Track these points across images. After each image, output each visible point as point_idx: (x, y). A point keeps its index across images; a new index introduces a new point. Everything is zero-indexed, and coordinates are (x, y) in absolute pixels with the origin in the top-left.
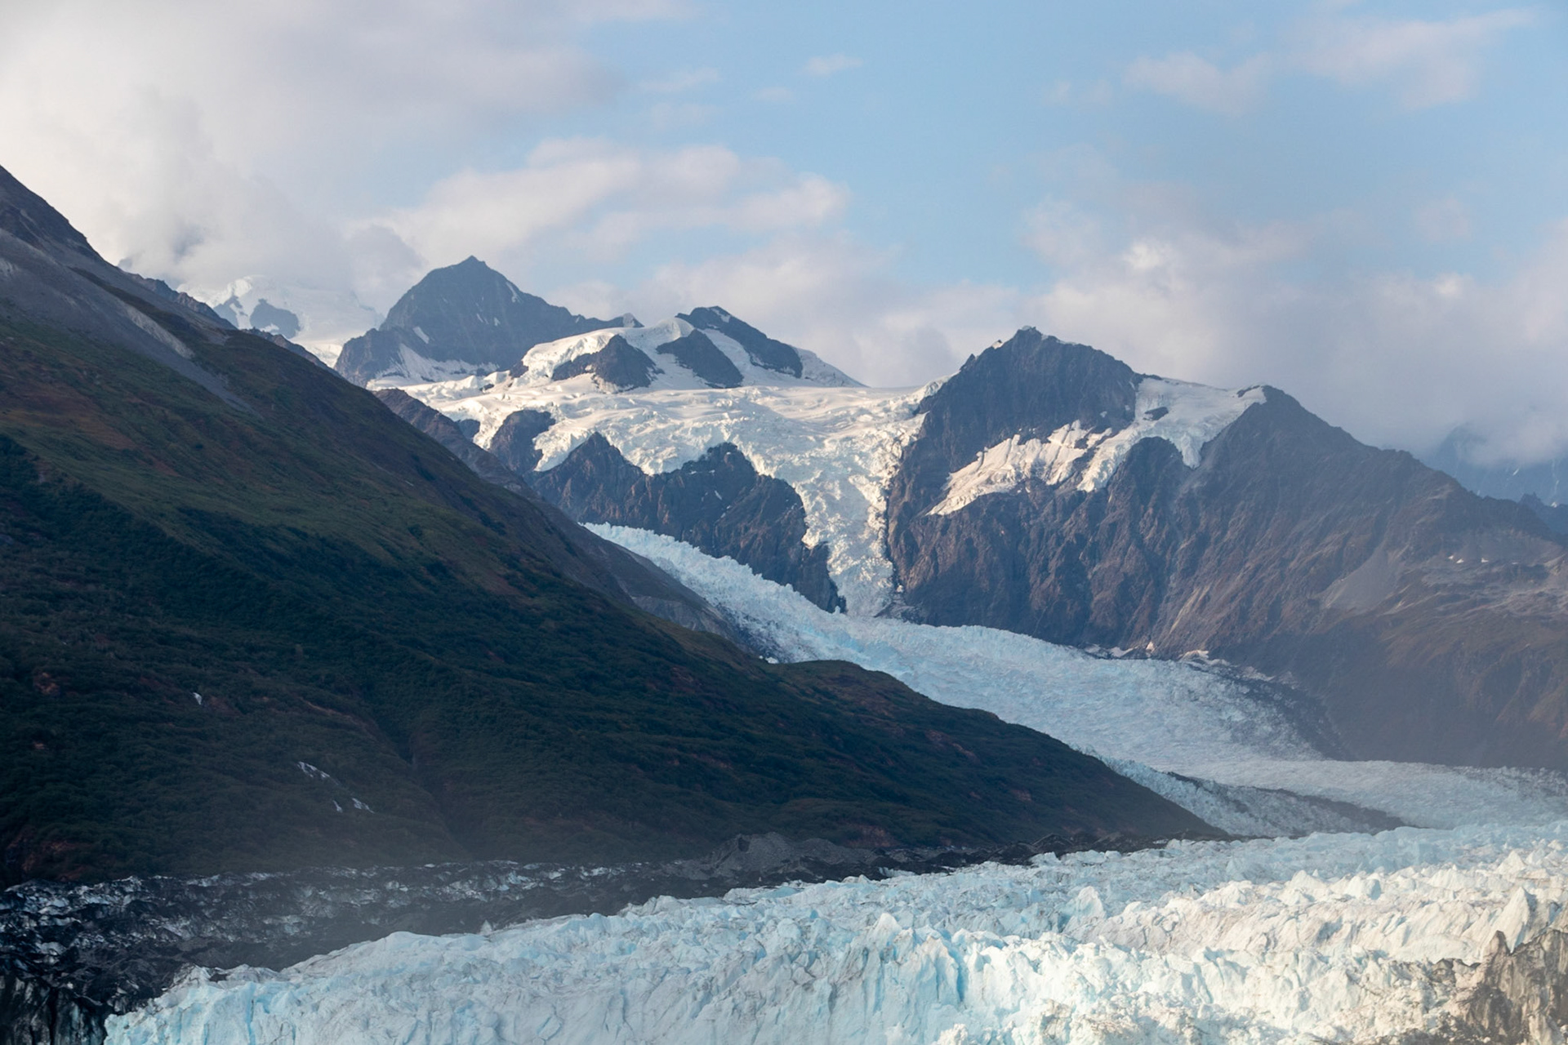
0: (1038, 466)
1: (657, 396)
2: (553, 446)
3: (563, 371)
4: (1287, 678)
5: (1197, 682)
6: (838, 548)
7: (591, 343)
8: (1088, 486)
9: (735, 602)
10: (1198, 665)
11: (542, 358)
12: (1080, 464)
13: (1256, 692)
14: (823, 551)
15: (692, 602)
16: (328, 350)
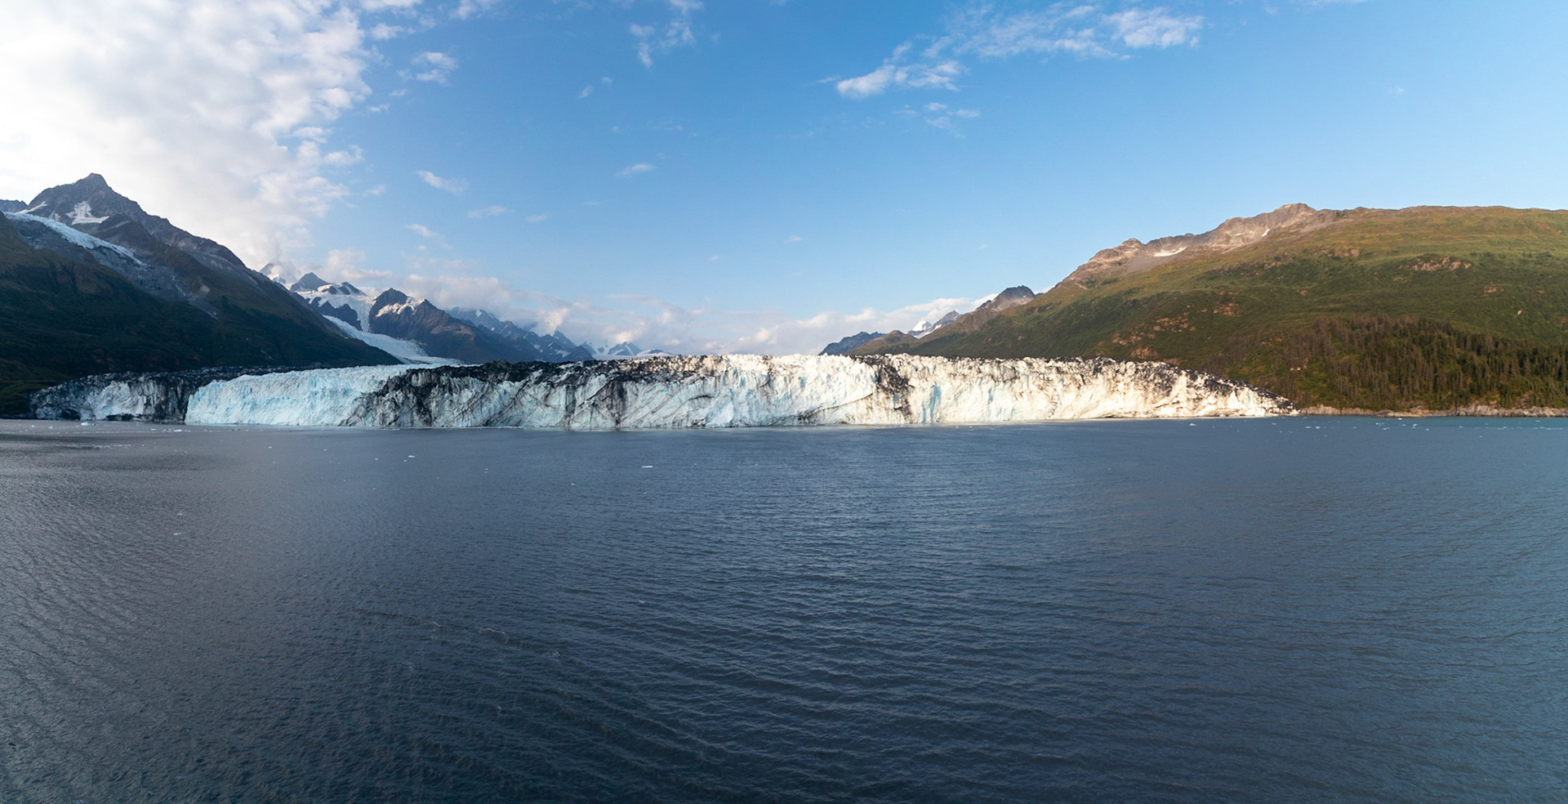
0: (392, 310)
1: (337, 296)
2: (321, 303)
3: (324, 291)
4: (425, 344)
5: (412, 344)
6: (362, 321)
7: (328, 287)
8: (399, 313)
9: (345, 329)
10: (412, 342)
11: (321, 289)
12: (398, 310)
13: (420, 346)
14: (360, 321)
15: (338, 328)
16: (288, 286)
